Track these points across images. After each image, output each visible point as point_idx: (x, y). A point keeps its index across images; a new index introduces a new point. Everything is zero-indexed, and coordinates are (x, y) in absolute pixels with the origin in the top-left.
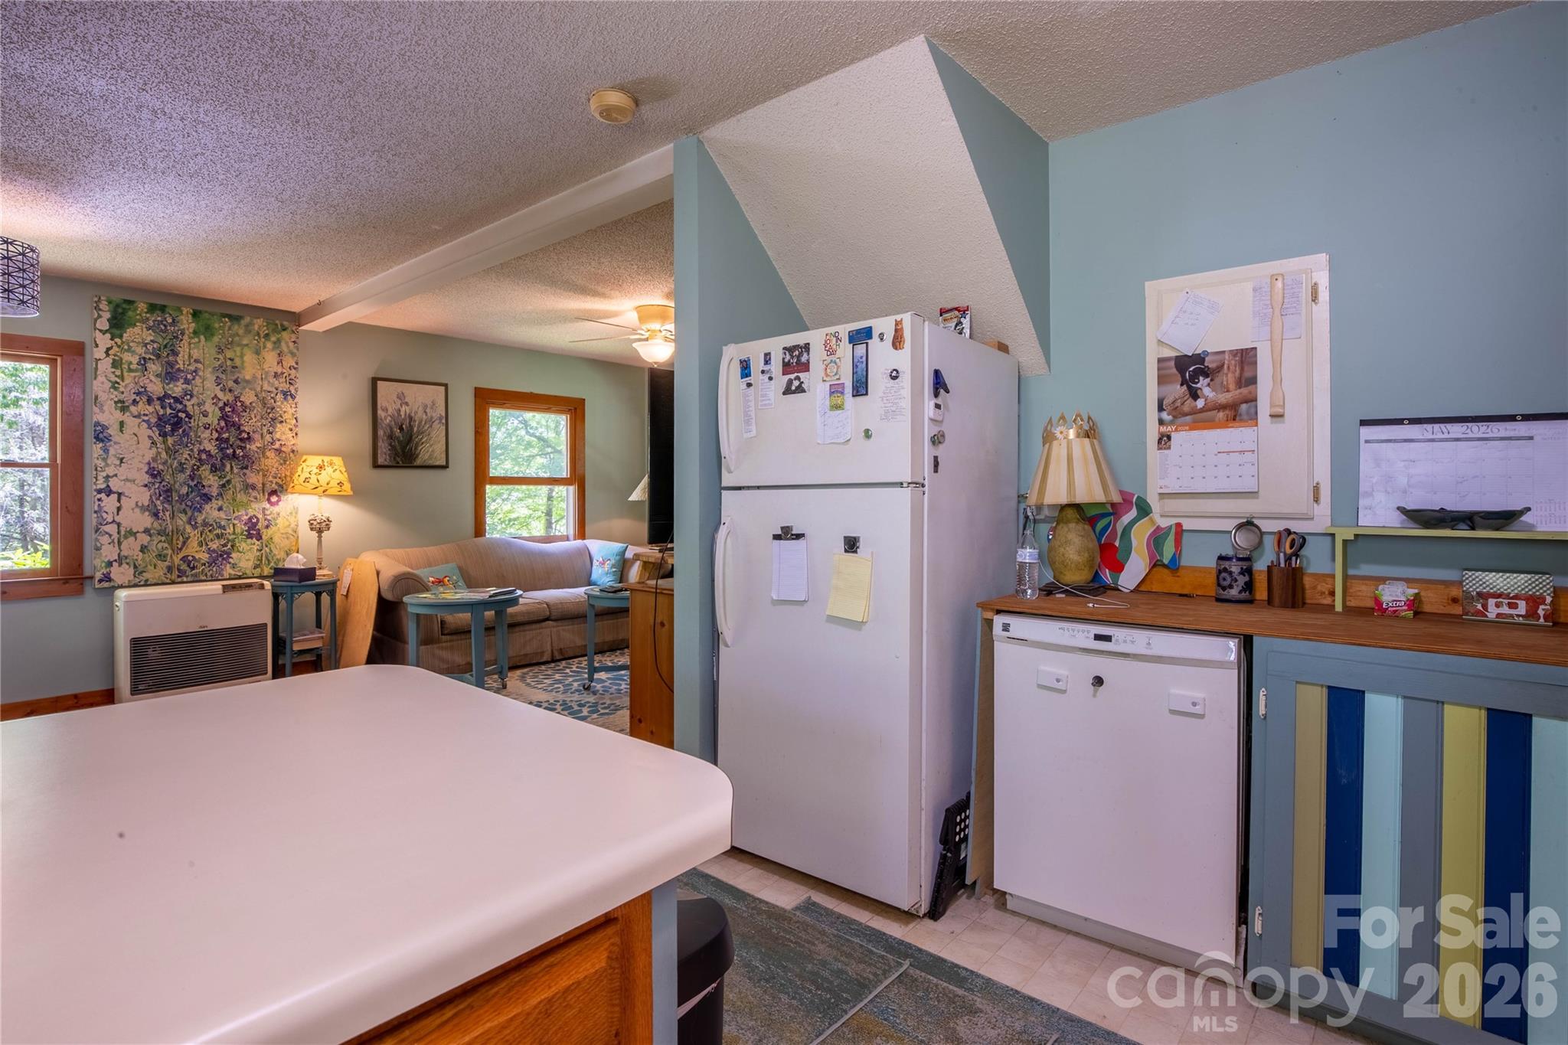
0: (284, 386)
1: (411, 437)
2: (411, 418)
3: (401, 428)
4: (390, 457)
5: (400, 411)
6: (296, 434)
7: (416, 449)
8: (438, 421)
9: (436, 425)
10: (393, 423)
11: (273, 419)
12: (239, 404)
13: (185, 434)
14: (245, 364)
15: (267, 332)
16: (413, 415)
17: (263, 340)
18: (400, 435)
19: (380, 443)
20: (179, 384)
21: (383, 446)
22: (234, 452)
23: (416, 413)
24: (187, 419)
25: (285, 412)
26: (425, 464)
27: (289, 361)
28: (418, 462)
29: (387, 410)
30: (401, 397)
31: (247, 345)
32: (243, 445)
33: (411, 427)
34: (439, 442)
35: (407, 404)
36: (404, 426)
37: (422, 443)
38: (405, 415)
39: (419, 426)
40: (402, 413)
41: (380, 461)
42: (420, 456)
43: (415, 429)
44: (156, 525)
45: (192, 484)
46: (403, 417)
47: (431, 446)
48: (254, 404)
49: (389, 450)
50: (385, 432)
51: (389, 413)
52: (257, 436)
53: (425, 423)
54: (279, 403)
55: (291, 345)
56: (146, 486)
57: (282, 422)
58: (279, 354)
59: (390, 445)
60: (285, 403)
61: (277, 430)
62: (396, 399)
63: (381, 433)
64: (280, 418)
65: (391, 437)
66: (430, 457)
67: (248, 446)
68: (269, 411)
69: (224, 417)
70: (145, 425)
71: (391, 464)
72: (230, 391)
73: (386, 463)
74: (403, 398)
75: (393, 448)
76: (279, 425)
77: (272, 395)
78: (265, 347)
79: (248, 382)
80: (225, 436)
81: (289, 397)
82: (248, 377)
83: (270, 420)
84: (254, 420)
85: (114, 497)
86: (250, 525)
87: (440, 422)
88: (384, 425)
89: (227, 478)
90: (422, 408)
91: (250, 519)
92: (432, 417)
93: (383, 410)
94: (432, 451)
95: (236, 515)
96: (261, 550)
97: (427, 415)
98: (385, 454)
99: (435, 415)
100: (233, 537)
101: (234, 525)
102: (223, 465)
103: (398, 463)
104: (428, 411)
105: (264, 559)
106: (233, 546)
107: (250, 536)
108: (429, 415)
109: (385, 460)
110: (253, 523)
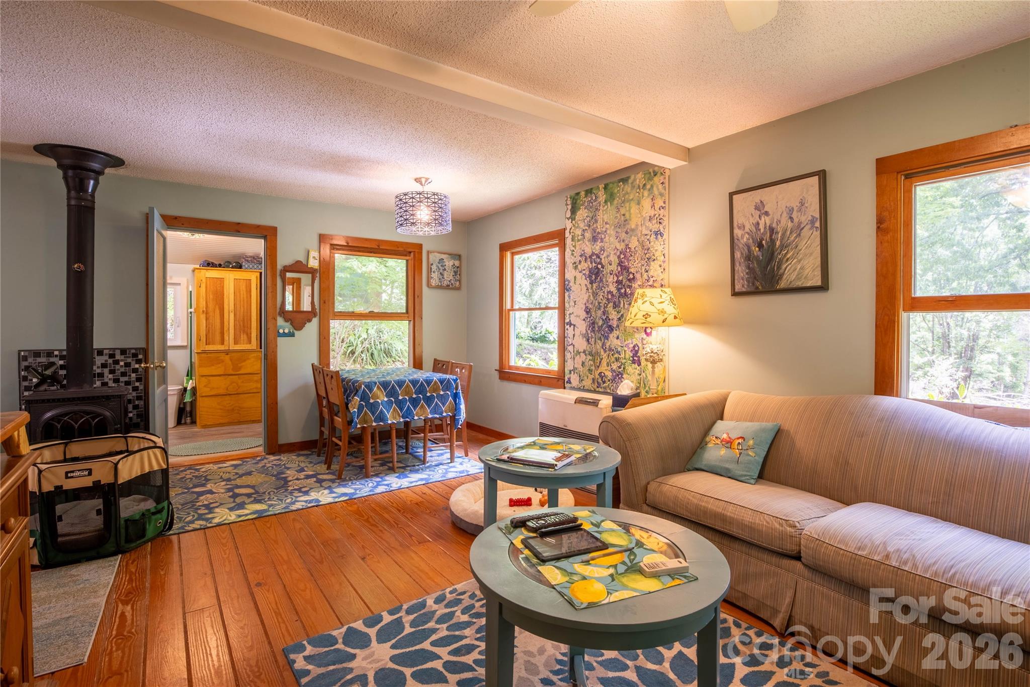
0: (655, 227)
1: (772, 254)
2: (772, 230)
3: (760, 246)
4: (748, 281)
5: (758, 224)
6: (664, 269)
7: (779, 268)
8: (809, 226)
9: (806, 232)
10: (751, 241)
11: (648, 259)
12: (628, 250)
13: (601, 280)
14: (632, 216)
15: (644, 182)
16: (774, 225)
17: (642, 190)
18: (760, 254)
19: (737, 267)
20: (598, 243)
21: (741, 270)
22: (625, 291)
23: (779, 222)
24: (602, 269)
25: (656, 250)
26: (791, 286)
27: (659, 203)
28: (783, 284)
29: (744, 227)
30: (760, 207)
31: (632, 199)
32: (630, 284)
33: (772, 241)
34: (811, 254)
35: (767, 213)
36: (764, 242)
37: (787, 260)
38: (765, 228)
39: (782, 239)
40: (761, 227)
41: (738, 288)
42: (785, 277)
43: (778, 243)
44: (588, 348)
45: (604, 318)
46: (762, 231)
47: (799, 261)
48: (637, 249)
49: (747, 273)
50: (742, 254)
51: (747, 230)
52: (638, 276)
53: (791, 233)
54: (652, 244)
55: (660, 186)
56: (584, 320)
57: (654, 260)
58: (652, 199)
59: (748, 267)
60: (656, 242)
61: (651, 268)
62: (753, 211)
63: (738, 255)
64: (653, 257)
65: (749, 258)
66: (798, 278)
67: (633, 285)
68: (646, 252)
69: (620, 264)
70: (584, 277)
71: (749, 290)
72: (623, 241)
73: (744, 290)
74: (761, 209)
75: (751, 270)
76: (652, 263)
77: (648, 237)
78: (643, 196)
79: (633, 230)
80: (620, 278)
81: (659, 236)
82: (633, 227)
83: (646, 260)
84: (637, 262)
85: (572, 326)
86: (634, 352)
87: (812, 227)
88: (741, 246)
89: (622, 313)
90: (785, 215)
91: (634, 347)
92: (800, 223)
93: (739, 228)
94: (802, 268)
95: (626, 343)
96: (640, 375)
97: (792, 222)
98: (743, 279)
99: (805, 219)
100: (625, 361)
101: (625, 351)
102: (620, 302)
103: (757, 288)
104: (794, 215)
105: (642, 382)
106: (624, 368)
107: (634, 362)
108: (796, 220)
109: (743, 286)
110: (636, 351)
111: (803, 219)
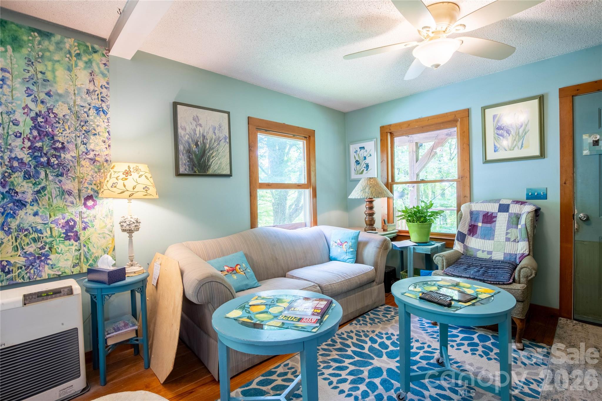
0: (98, 103)
1: (204, 151)
2: (204, 137)
3: (197, 145)
4: (189, 167)
5: (196, 131)
6: (109, 146)
7: (208, 161)
8: (223, 141)
9: (222, 143)
10: (190, 140)
11: (87, 132)
12: (52, 115)
14: (57, 79)
15: (78, 52)
16: (205, 134)
17: (75, 58)
18: (197, 150)
19: (181, 156)
21: (183, 159)
22: (49, 160)
23: (208, 133)
25: (98, 126)
26: (215, 173)
27: (100, 81)
28: (210, 172)
29: (186, 129)
30: (196, 119)
31: (58, 61)
32: (58, 154)
33: (204, 144)
34: (225, 157)
35: (200, 125)
36: (199, 143)
37: (213, 157)
38: (200, 134)
39: (210, 144)
40: (197, 132)
41: (182, 170)
42: (212, 167)
43: (208, 146)
46: (198, 135)
47: (219, 159)
48: (67, 117)
49: (188, 161)
50: (184, 147)
51: (188, 131)
52: (71, 146)
53: (215, 141)
54: (91, 118)
55: (102, 66)
57: (95, 134)
58: (91, 73)
59: (189, 157)
60: (98, 118)
61: (91, 141)
62: (192, 121)
63: (181, 148)
64: (93, 131)
65: (189, 151)
66: (219, 168)
67: (63, 155)
68: (82, 124)
69: (36, 127)
71: (190, 173)
72: (42, 102)
73: (186, 173)
74: (197, 121)
75: (191, 160)
76: (92, 137)
77: (85, 110)
78: (76, 65)
79: (60, 95)
80: (39, 144)
81: (101, 113)
82: (60, 91)
83: (83, 132)
84: (68, 131)
86: (67, 227)
87: (225, 141)
88: (183, 142)
89: (43, 185)
90: (211, 129)
91: (67, 222)
92: (219, 137)
93: (182, 129)
94: (220, 163)
95: (53, 218)
96: (79, 250)
97: (215, 135)
98: (185, 165)
99: (222, 136)
100: (51, 239)
101: (51, 229)
102: (38, 173)
103: (195, 172)
104: (216, 131)
105: (82, 257)
106: (50, 248)
107: (67, 238)
108: (217, 135)
109: (185, 170)
110: (70, 226)
111: (221, 135)
